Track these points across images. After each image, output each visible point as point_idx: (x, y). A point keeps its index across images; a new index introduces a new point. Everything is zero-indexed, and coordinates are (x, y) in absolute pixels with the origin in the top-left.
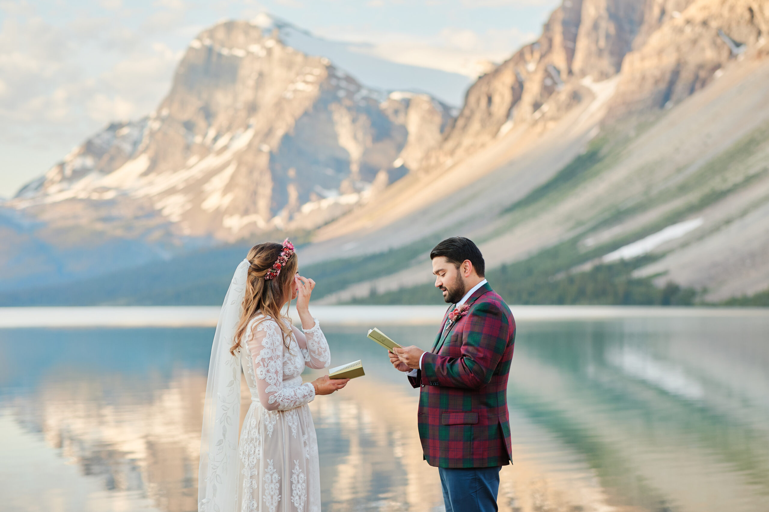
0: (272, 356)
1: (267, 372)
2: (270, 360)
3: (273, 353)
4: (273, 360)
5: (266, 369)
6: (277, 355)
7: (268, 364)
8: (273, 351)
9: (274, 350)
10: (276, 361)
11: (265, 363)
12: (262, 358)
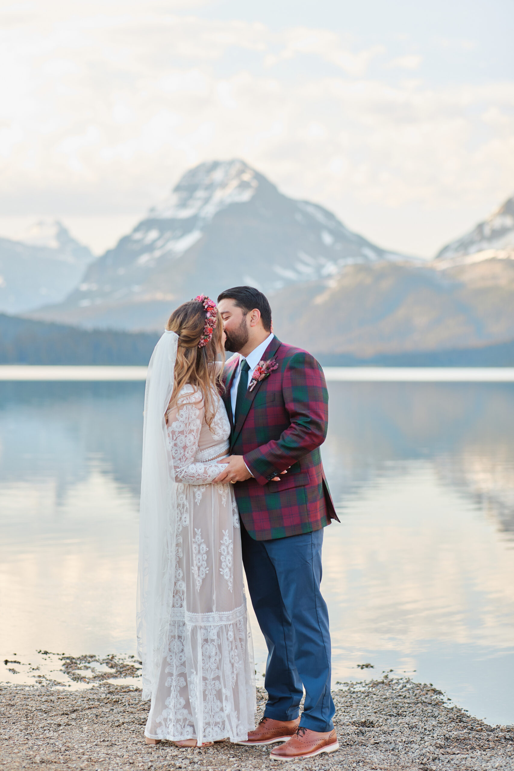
0: (183, 431)
1: (174, 445)
2: (180, 434)
3: (186, 428)
4: (184, 434)
5: (174, 442)
6: (190, 429)
7: (177, 438)
8: (186, 426)
9: (188, 425)
10: (187, 436)
11: (174, 435)
12: (173, 430)
